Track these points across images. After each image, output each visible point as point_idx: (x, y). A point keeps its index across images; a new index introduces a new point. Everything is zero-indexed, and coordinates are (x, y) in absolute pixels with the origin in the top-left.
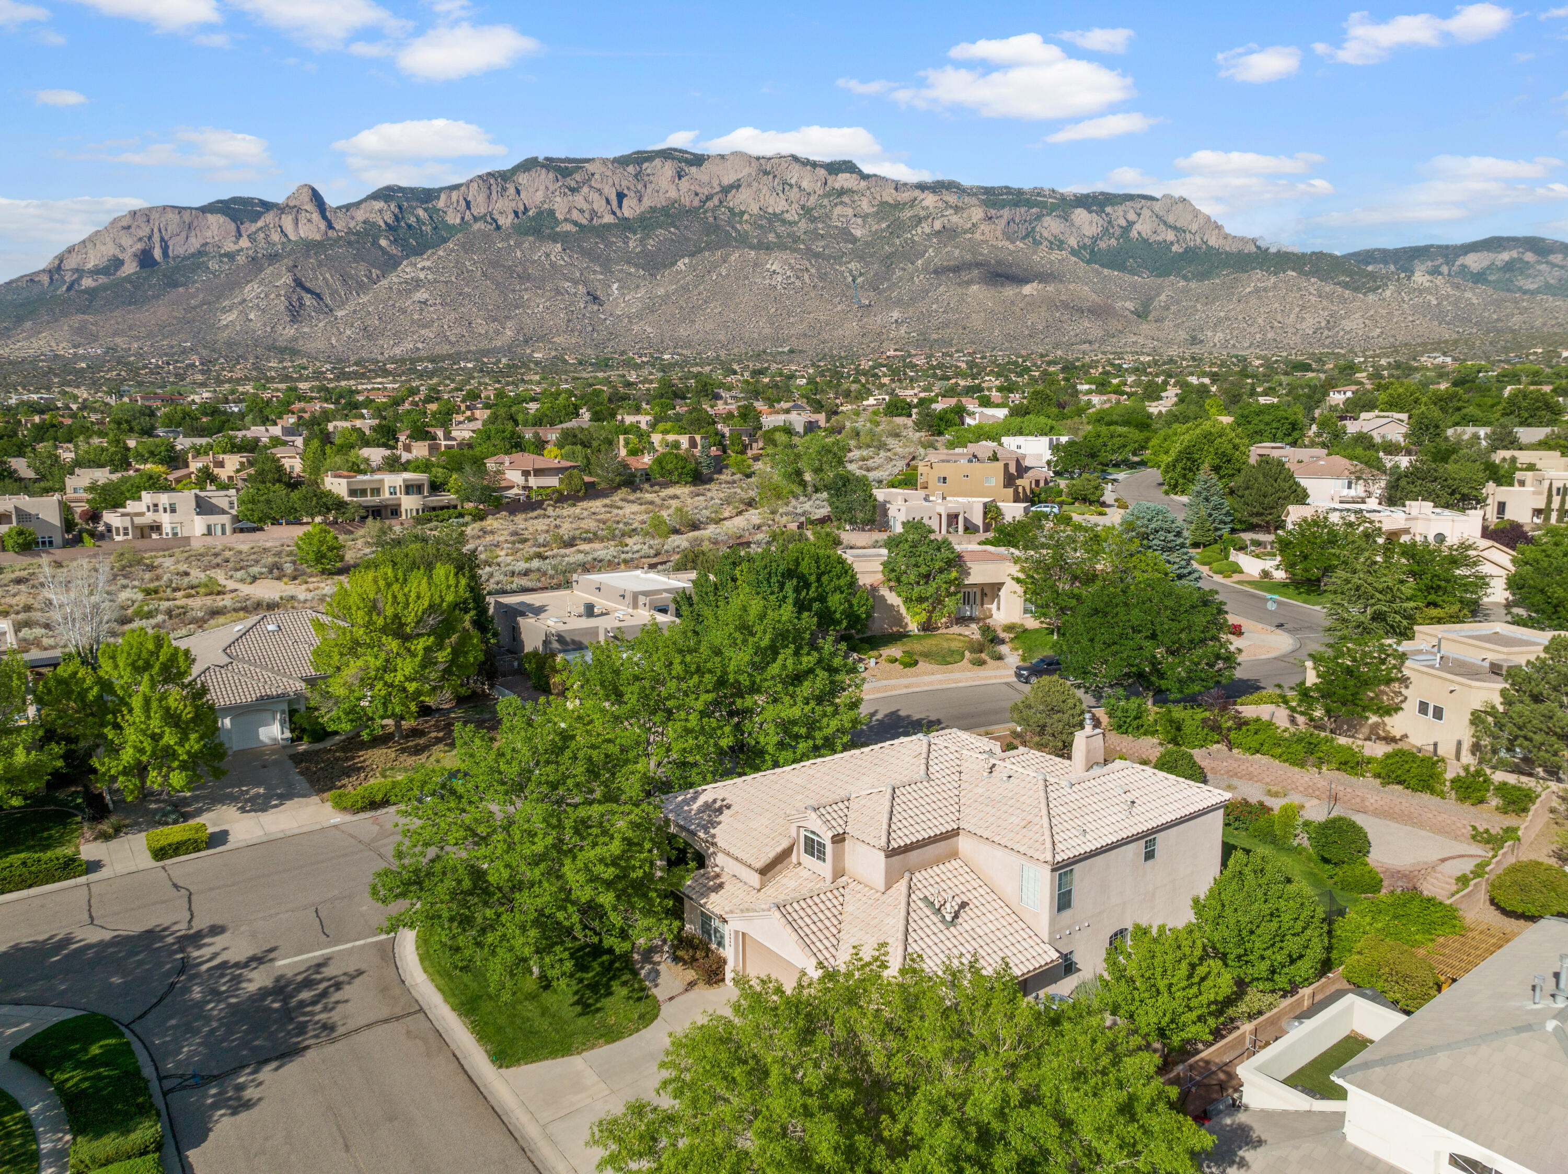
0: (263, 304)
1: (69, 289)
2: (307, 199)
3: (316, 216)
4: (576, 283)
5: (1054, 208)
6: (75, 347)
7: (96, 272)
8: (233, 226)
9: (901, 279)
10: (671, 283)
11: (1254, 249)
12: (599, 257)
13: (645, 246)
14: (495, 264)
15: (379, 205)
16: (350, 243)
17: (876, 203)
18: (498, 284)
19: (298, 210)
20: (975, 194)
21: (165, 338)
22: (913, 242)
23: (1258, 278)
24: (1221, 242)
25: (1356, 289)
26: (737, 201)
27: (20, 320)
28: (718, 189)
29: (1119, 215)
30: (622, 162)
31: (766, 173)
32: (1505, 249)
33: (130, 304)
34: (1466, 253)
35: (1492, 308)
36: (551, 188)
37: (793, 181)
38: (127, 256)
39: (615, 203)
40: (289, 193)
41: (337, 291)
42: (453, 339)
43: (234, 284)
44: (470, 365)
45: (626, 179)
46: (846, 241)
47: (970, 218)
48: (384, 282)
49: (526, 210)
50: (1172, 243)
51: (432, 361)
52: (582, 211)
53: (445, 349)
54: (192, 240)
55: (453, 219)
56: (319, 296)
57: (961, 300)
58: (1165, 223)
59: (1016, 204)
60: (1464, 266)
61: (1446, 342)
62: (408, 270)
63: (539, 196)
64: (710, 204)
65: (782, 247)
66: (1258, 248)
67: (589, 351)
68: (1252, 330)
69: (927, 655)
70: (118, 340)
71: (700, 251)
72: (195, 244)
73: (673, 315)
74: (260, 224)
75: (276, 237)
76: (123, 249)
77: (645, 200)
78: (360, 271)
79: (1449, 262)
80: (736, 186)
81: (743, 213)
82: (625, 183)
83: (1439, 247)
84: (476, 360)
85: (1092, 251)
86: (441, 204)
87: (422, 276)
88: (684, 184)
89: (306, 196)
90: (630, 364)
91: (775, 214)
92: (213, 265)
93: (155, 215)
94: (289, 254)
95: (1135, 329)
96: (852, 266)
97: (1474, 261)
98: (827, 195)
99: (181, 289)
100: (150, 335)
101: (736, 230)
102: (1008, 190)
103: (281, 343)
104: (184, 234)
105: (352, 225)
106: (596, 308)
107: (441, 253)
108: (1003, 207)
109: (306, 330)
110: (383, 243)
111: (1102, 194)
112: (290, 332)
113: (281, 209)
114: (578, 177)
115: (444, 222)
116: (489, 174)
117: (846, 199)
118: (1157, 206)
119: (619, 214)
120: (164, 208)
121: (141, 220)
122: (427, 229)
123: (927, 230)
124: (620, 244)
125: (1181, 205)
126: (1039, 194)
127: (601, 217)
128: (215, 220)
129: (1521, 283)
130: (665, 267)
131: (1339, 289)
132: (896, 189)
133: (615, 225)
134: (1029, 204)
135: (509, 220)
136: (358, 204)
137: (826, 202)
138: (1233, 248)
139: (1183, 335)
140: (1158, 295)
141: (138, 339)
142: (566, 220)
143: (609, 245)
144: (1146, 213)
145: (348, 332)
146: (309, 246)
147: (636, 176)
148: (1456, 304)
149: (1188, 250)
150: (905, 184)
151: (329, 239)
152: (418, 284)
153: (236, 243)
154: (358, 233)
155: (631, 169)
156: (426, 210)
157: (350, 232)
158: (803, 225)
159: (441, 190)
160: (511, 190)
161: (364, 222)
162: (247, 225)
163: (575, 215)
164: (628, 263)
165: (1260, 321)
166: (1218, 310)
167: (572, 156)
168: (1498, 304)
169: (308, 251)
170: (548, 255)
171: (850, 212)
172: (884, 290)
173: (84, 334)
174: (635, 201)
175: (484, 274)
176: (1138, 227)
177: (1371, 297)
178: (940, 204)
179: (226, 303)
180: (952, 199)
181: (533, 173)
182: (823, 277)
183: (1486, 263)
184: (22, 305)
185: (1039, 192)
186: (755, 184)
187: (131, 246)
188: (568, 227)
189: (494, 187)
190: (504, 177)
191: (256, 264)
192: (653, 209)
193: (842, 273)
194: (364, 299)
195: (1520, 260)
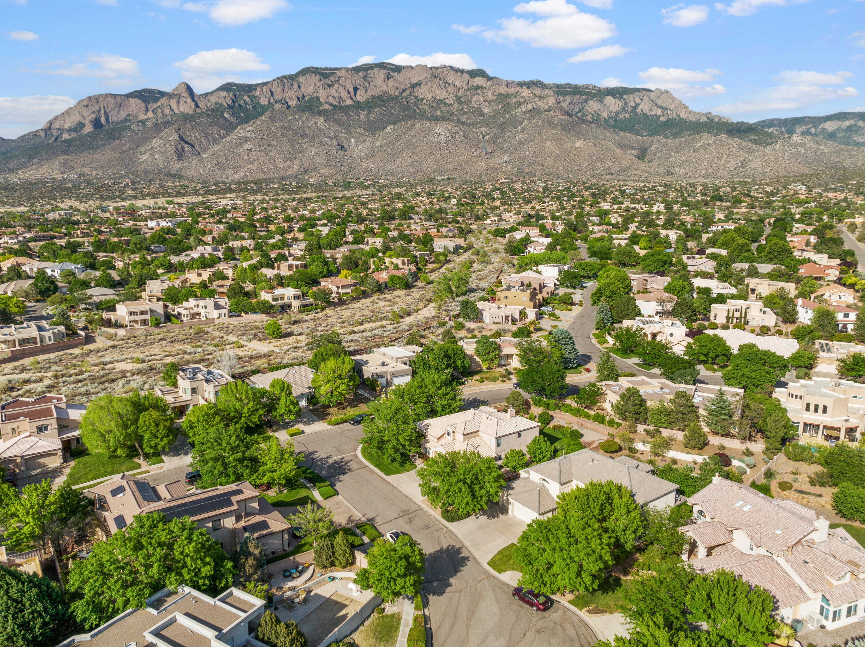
0: (162, 150)
1: (56, 140)
2: (184, 90)
3: (189, 100)
4: (331, 139)
5: (595, 96)
6: (62, 173)
7: (70, 130)
8: (143, 105)
9: (509, 137)
10: (383, 139)
11: (706, 119)
12: (344, 123)
13: (369, 118)
14: (288, 128)
15: (223, 94)
16: (208, 115)
17: (496, 94)
18: (289, 140)
19: (179, 96)
20: (551, 88)
21: (110, 168)
22: (516, 116)
23: (705, 138)
24: (687, 115)
25: (760, 144)
26: (420, 93)
27: (31, 157)
28: (409, 86)
29: (631, 100)
30: (357, 70)
31: (436, 77)
32: (847, 119)
33: (90, 149)
34: (825, 122)
35: (835, 155)
36: (318, 85)
37: (450, 82)
38: (87, 122)
39: (352, 93)
40: (174, 87)
41: (202, 143)
42: (266, 170)
43: (146, 139)
44: (276, 186)
45: (358, 79)
46: (479, 115)
47: (547, 103)
48: (228, 139)
49: (304, 97)
50: (660, 116)
51: (255, 183)
52: (334, 98)
53: (261, 176)
54: (122, 112)
55: (264, 101)
56: (192, 146)
57: (542, 150)
58: (656, 105)
59: (574, 93)
60: (824, 129)
61: (806, 175)
62: (240, 132)
63: (311, 89)
64: (405, 94)
65: (445, 119)
66: (708, 118)
67: (339, 178)
68: (701, 167)
69: (487, 379)
70: (85, 170)
71: (399, 121)
72: (123, 115)
73: (385, 158)
74: (159, 104)
75: (167, 111)
76: (84, 118)
77: (369, 91)
78: (214, 131)
79: (815, 126)
80: (419, 84)
81: (422, 99)
82: (358, 82)
83: (810, 118)
84: (279, 183)
85: (616, 120)
86: (257, 93)
87: (248, 135)
88: (391, 83)
89: (183, 89)
90: (362, 186)
91: (440, 100)
92: (134, 127)
93: (101, 99)
94: (176, 122)
95: (636, 167)
96: (482, 129)
97: (830, 126)
98: (469, 89)
99: (117, 141)
100: (102, 167)
101: (419, 109)
102: (569, 85)
103: (173, 172)
104: (117, 109)
105: (209, 105)
106: (342, 153)
107: (258, 122)
108: (567, 95)
109: (186, 165)
110: (226, 115)
111: (621, 88)
112: (177, 165)
113: (169, 96)
114: (332, 78)
115: (259, 104)
116: (284, 77)
117: (479, 92)
118: (652, 95)
119: (355, 99)
120: (106, 95)
121: (94, 101)
122: (250, 107)
123: (524, 109)
124: (355, 117)
125: (665, 95)
126: (586, 88)
127: (345, 101)
128: (134, 102)
129: (855, 139)
130: (380, 129)
131: (750, 144)
132: (507, 85)
133: (353, 106)
134: (581, 93)
135: (295, 102)
136: (211, 93)
137: (468, 93)
138: (693, 118)
139: (662, 170)
140: (650, 147)
141: (96, 169)
142: (326, 102)
143: (349, 117)
144: (646, 99)
145: (209, 166)
146: (186, 117)
147: (364, 78)
148: (815, 152)
149: (669, 120)
150: (513, 82)
151: (197, 113)
152: (246, 140)
153: (146, 115)
154: (212, 110)
155: (361, 74)
156: (249, 96)
157: (208, 109)
158: (456, 106)
159: (257, 85)
160: (296, 86)
161: (216, 104)
162: (151, 104)
163: (331, 100)
164: (360, 127)
165: (705, 162)
166: (682, 156)
167: (328, 66)
168: (839, 152)
169: (186, 120)
170: (316, 123)
171: (482, 99)
172: (500, 143)
173: (67, 167)
174: (364, 92)
175: (282, 134)
176: (641, 106)
177: (768, 149)
178: (531, 95)
179: (142, 149)
180: (538, 91)
181: (307, 76)
182: (466, 136)
183: (836, 127)
184: (31, 149)
185: (586, 87)
186: (429, 83)
187: (89, 117)
188: (327, 107)
189: (286, 84)
190: (292, 78)
191: (158, 127)
192: (373, 97)
193: (477, 133)
194: (217, 148)
195: (856, 125)
